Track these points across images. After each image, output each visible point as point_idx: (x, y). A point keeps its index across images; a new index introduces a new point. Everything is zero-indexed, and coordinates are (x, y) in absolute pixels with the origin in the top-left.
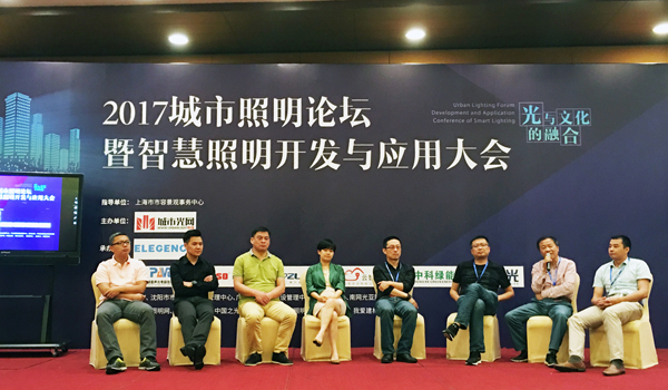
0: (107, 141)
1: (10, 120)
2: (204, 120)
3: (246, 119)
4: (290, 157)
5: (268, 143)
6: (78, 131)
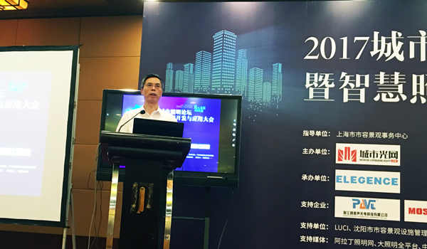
0: (308, 74)
1: (217, 56)
2: (407, 55)
6: (280, 65)
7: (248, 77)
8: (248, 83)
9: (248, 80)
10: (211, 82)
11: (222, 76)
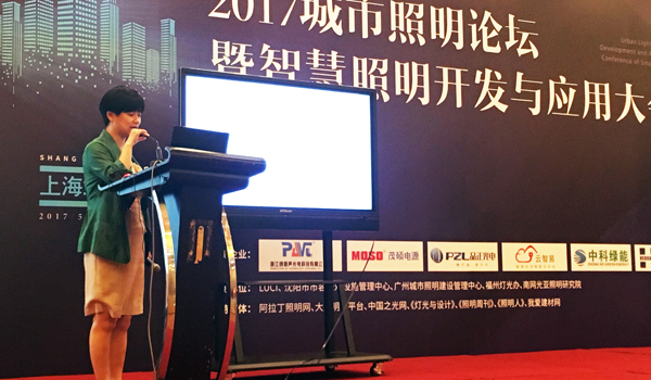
0: (215, 43)
2: (345, 27)
3: (398, 31)
4: (452, 89)
5: (426, 67)
6: (173, 22)
7: (121, 38)
8: (121, 48)
9: (121, 44)
10: (55, 41)
11: (74, 31)
